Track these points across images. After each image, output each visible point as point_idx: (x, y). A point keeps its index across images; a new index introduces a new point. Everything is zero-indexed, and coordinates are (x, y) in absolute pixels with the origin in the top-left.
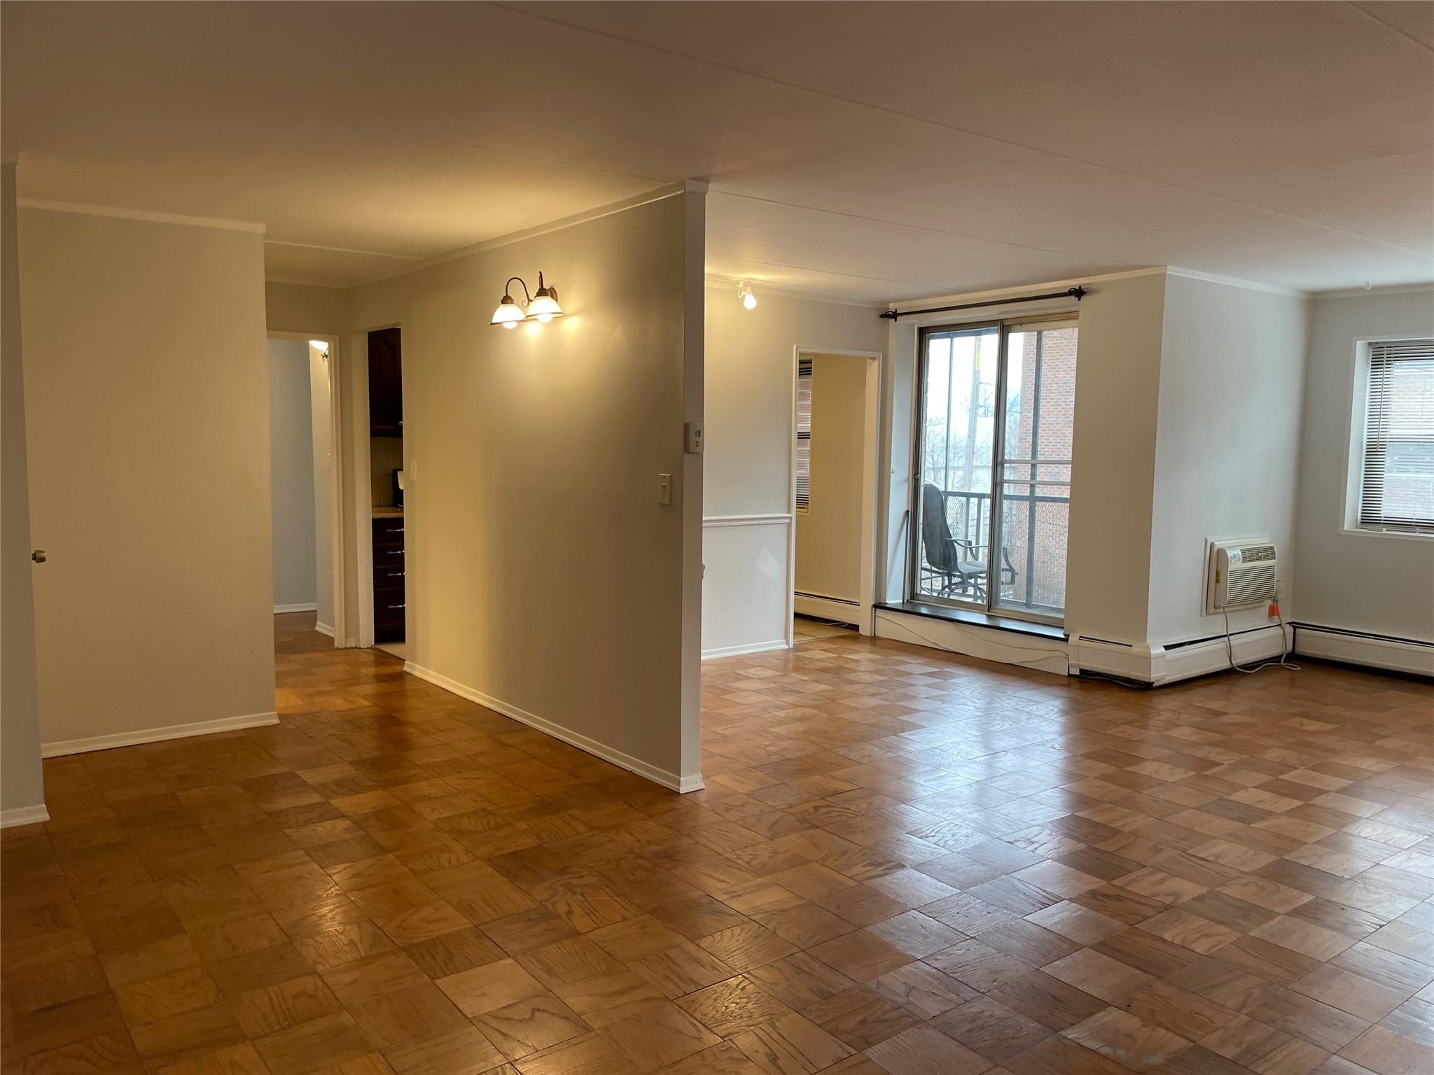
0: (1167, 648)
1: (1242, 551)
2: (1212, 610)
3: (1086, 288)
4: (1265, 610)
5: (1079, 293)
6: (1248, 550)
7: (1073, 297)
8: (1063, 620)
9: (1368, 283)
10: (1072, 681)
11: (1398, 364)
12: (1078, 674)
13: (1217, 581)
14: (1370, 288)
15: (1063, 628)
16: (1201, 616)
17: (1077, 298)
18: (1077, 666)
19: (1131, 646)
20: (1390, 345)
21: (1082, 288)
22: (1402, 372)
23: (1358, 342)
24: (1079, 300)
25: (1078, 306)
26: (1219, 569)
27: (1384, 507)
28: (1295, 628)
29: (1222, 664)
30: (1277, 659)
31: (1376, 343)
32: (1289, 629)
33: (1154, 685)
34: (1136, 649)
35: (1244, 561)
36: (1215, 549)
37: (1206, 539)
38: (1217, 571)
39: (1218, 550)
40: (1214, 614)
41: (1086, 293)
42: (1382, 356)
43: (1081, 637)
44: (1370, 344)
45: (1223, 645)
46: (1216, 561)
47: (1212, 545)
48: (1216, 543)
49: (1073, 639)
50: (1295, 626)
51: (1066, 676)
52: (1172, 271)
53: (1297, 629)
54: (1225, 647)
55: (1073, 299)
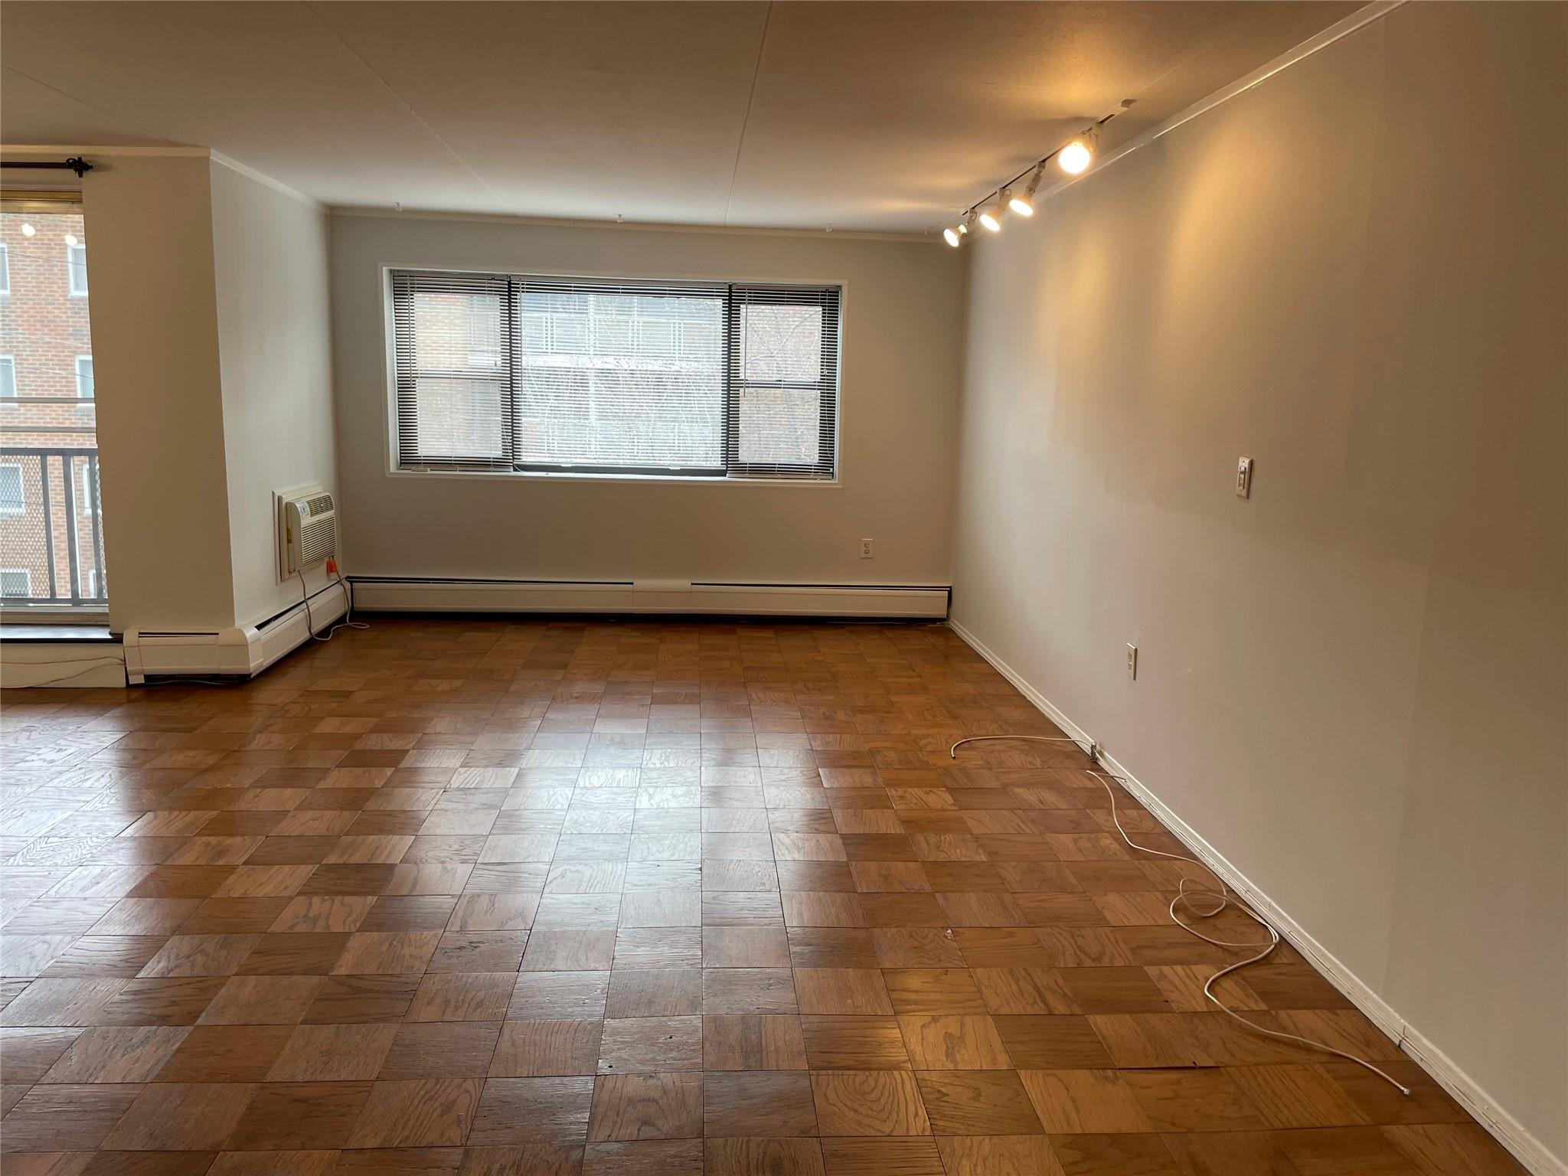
0: (259, 627)
1: (308, 502)
2: (287, 575)
3: (91, 161)
4: (324, 567)
5: (80, 166)
6: (313, 501)
7: (72, 171)
8: (106, 614)
9: (398, 204)
10: (135, 695)
11: (420, 295)
12: (143, 682)
13: (289, 541)
14: (400, 210)
15: (107, 626)
16: (277, 584)
17: (77, 175)
18: (136, 673)
19: (218, 634)
20: (412, 274)
21: (83, 159)
22: (424, 304)
23: (384, 268)
24: (81, 176)
25: (80, 184)
26: (289, 527)
27: (419, 446)
28: (351, 583)
29: (303, 636)
30: (341, 620)
31: (398, 271)
32: (348, 585)
33: (252, 676)
34: (225, 636)
35: (312, 515)
36: (284, 504)
37: (273, 492)
38: (288, 529)
39: (286, 504)
40: (289, 579)
41: (91, 167)
42: (404, 286)
43: (140, 633)
44: (391, 270)
45: (301, 615)
46: (285, 515)
47: (280, 499)
48: (283, 496)
49: (130, 637)
50: (351, 580)
51: (123, 688)
52: (217, 157)
53: (354, 584)
54: (304, 616)
55: (71, 174)
